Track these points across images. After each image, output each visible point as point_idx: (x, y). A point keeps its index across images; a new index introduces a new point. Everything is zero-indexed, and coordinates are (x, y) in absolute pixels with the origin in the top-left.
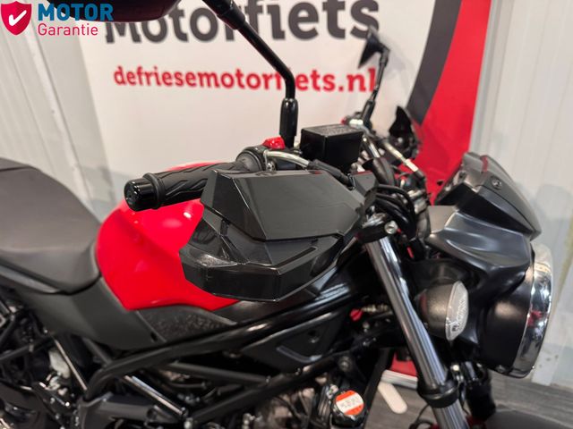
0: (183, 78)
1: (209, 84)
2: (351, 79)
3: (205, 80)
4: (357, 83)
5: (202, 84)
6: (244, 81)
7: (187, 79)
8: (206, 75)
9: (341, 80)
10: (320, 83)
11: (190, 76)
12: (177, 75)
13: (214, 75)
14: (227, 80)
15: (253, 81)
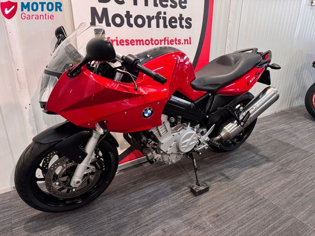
0: (129, 42)
1: (140, 44)
2: (185, 40)
3: (138, 42)
4: (186, 42)
5: (137, 44)
6: (153, 42)
7: (131, 42)
8: (139, 40)
9: (182, 41)
10: (177, 42)
11: (132, 41)
12: (127, 41)
13: (142, 40)
14: (147, 42)
15: (157, 42)
